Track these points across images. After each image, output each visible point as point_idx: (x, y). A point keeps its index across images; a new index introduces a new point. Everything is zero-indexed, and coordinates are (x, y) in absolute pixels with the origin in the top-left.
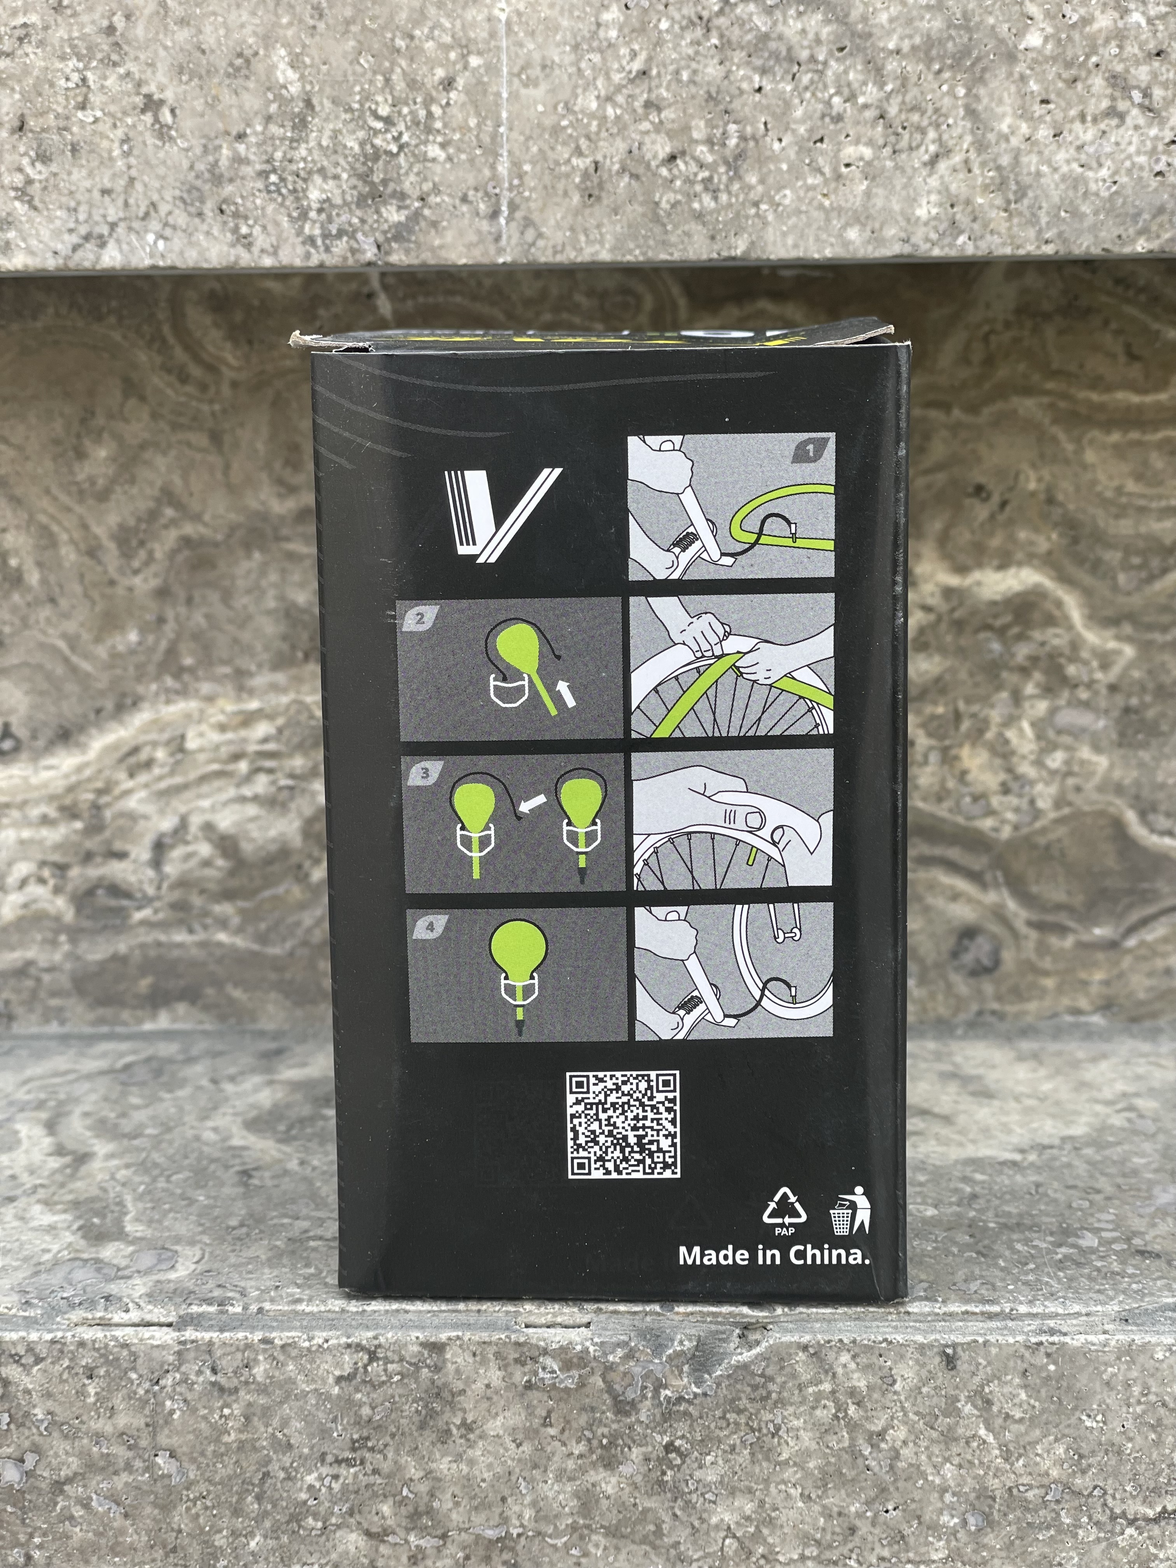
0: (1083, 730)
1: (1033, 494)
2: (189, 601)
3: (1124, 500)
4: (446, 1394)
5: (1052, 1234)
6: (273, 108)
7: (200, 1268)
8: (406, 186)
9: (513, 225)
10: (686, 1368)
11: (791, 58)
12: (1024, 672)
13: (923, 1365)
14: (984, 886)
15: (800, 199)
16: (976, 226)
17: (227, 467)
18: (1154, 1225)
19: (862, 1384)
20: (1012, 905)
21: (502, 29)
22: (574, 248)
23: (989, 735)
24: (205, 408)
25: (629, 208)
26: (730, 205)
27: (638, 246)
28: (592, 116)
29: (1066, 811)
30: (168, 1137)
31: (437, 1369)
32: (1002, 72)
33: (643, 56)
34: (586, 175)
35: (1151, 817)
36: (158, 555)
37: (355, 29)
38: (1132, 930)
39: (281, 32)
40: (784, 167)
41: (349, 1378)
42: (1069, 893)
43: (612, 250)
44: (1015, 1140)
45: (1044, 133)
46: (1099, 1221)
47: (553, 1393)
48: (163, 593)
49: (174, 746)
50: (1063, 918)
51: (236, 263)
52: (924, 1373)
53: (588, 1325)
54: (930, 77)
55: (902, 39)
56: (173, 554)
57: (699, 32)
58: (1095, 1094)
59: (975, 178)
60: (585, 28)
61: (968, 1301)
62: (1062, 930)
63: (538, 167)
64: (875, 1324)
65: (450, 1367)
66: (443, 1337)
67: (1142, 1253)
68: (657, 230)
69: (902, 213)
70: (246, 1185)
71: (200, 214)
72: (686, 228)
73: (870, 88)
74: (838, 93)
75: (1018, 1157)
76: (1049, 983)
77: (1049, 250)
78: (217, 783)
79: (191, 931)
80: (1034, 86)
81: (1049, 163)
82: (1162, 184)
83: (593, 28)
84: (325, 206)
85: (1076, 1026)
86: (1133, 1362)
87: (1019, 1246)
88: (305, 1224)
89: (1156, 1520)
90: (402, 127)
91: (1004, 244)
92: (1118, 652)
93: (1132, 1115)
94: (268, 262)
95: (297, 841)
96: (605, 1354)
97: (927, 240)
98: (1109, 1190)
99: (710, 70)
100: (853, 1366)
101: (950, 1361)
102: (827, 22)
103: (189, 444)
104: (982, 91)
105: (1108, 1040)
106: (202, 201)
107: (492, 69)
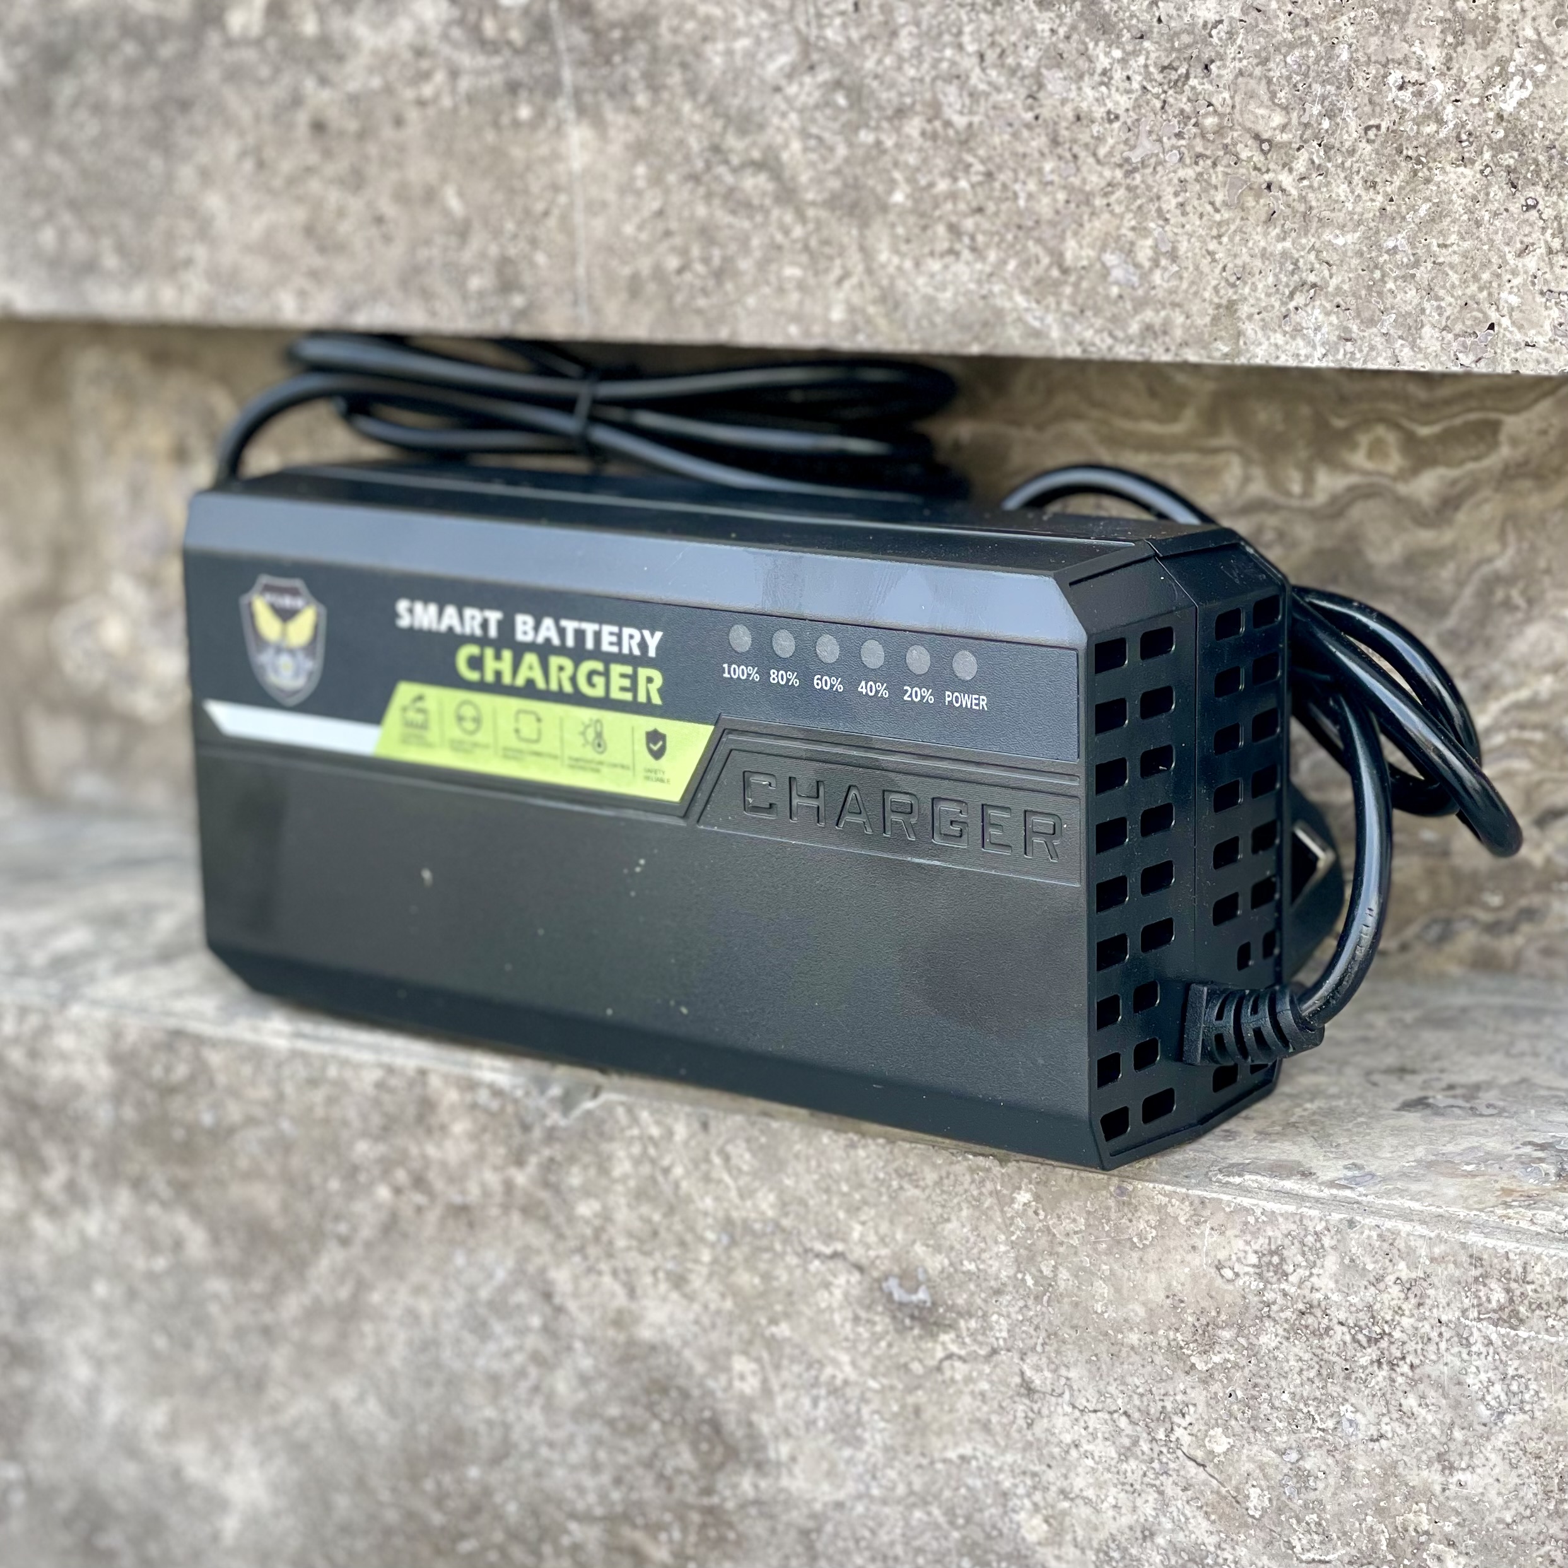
11: (749, 205)
13: (689, 1126)
16: (869, 327)
19: (656, 1133)
25: (656, 303)
32: (880, 219)
33: (660, 200)
40: (749, 280)
43: (648, 333)
45: (908, 264)
52: (690, 1132)
54: (835, 221)
55: (816, 194)
59: (866, 294)
60: (625, 179)
69: (823, 316)
71: (409, 294)
72: (692, 318)
73: (798, 227)
77: (916, 348)
80: (900, 230)
81: (913, 285)
82: (986, 304)
83: (630, 179)
89: (831, 1257)
97: (839, 336)
99: (701, 211)
100: (650, 1120)
102: (770, 180)
104: (868, 233)
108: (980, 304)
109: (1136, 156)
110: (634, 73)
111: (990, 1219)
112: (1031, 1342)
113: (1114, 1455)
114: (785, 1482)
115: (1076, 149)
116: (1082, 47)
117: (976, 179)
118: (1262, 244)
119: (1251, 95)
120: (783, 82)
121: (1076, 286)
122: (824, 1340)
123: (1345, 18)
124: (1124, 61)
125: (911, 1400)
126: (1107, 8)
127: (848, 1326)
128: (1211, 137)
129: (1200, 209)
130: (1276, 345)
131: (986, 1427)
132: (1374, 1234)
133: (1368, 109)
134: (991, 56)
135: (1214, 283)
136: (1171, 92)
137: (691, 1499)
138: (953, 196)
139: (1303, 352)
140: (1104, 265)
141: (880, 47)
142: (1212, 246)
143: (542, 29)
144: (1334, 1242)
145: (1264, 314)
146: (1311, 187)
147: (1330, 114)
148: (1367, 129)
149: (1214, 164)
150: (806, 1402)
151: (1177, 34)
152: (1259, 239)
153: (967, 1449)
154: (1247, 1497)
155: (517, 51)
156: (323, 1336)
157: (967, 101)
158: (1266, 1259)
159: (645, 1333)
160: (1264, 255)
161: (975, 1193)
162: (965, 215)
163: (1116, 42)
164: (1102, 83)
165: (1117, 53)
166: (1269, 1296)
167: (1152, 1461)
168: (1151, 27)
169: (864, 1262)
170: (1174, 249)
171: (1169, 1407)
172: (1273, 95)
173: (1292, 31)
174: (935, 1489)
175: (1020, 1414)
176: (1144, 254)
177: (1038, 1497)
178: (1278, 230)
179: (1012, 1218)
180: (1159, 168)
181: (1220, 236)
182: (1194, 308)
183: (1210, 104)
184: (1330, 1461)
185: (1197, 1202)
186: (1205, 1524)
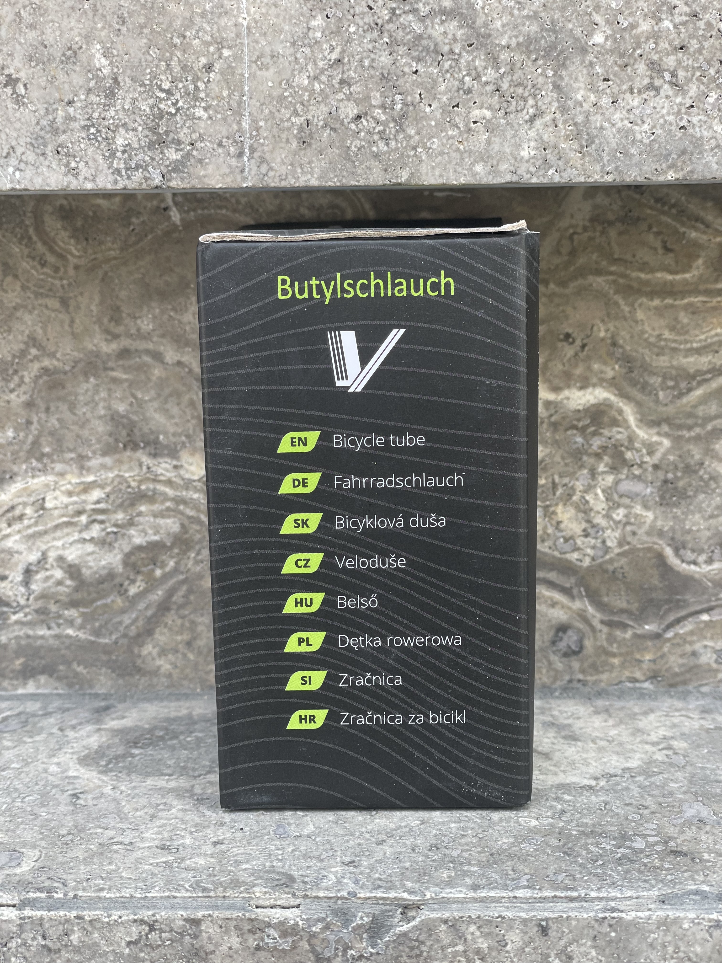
0: (637, 495)
1: (603, 340)
2: (47, 410)
3: (663, 343)
4: (202, 954)
5: (614, 839)
7: (38, 865)
8: (182, 135)
9: (253, 161)
10: (365, 936)
11: (437, 52)
12: (598, 456)
13: (526, 933)
14: (572, 598)
15: (443, 144)
16: (560, 163)
18: (683, 832)
19: (484, 946)
20: (590, 610)
22: (294, 177)
23: (575, 498)
24: (57, 282)
25: (330, 151)
26: (397, 149)
27: (336, 176)
28: (305, 89)
29: (627, 547)
30: (25, 769)
31: (195, 936)
32: (577, 60)
33: (338, 49)
34: (301, 129)
35: (682, 552)
36: (27, 380)
37: (145, 31)
38: (669, 626)
39: (97, 33)
40: (433, 123)
41: (136, 943)
42: (628, 602)
43: (318, 179)
44: (591, 770)
45: (605, 101)
46: (646, 829)
47: (275, 953)
49: (37, 505)
50: (624, 618)
51: (68, 186)
52: (526, 938)
53: (298, 906)
54: (530, 63)
55: (510, 38)
56: (36, 379)
57: (376, 34)
58: (645, 737)
59: (559, 131)
60: (300, 31)
61: (556, 889)
62: (624, 626)
63: (269, 123)
64: (493, 905)
65: (205, 935)
67: (674, 852)
68: (349, 165)
69: (511, 154)
70: (75, 804)
71: (43, 154)
72: (368, 164)
73: (490, 71)
74: (468, 74)
75: (593, 783)
76: (616, 661)
77: (609, 178)
78: (66, 530)
79: (49, 628)
80: (599, 69)
81: (609, 120)
82: (685, 134)
83: (305, 31)
84: (127, 149)
85: (634, 689)
86: (668, 930)
87: (592, 848)
88: (111, 833)
90: (178, 96)
91: (579, 175)
92: (660, 444)
93: (670, 752)
94: (89, 186)
95: (120, 569)
96: (310, 927)
97: (528, 172)
98: (654, 807)
99: (383, 59)
100: (478, 934)
101: (544, 930)
102: (461, 27)
103: (47, 307)
104: (564, 73)
105: (655, 699)
106: (45, 146)
107: (238, 58)
108: (679, 134)
138: (656, 36)
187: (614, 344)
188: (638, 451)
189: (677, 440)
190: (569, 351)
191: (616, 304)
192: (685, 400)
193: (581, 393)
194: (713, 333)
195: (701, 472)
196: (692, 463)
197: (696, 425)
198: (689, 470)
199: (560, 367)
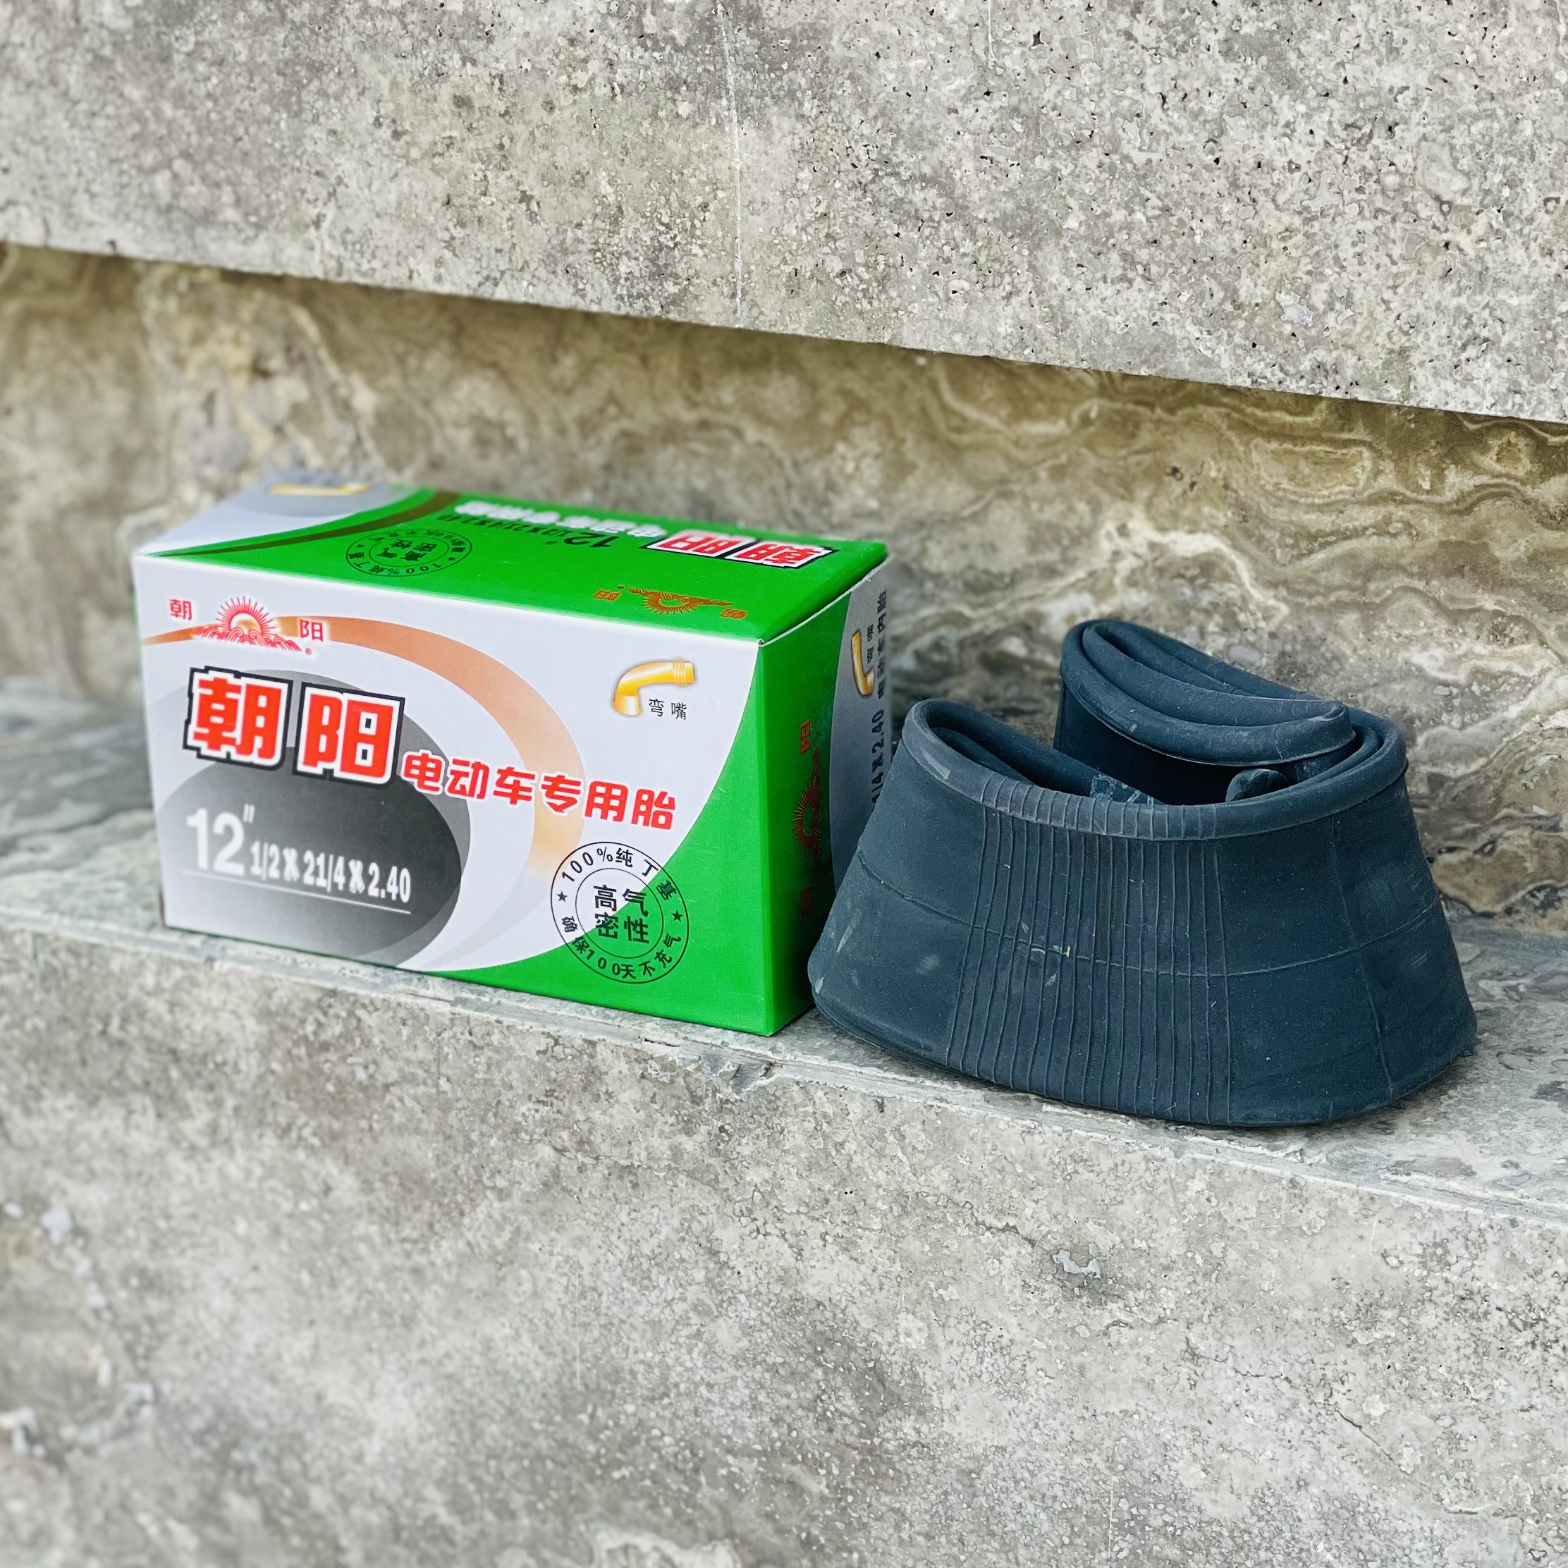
1: (1214, 480)
2: (626, 475)
3: (1280, 494)
4: (597, 1073)
6: (598, 209)
8: (679, 271)
9: (744, 304)
10: (731, 1082)
11: (917, 217)
12: (1208, 613)
13: (865, 1106)
15: (923, 310)
16: (1036, 344)
17: (651, 382)
19: (830, 1111)
21: (737, 176)
25: (816, 302)
26: (880, 309)
28: (793, 239)
32: (1052, 242)
33: (824, 204)
34: (789, 275)
36: (605, 439)
37: (647, 164)
39: (603, 161)
40: (914, 288)
41: (544, 1052)
43: (806, 328)
45: (1079, 287)
47: (656, 1084)
48: (608, 468)
52: (866, 1111)
53: (677, 1045)
54: (1006, 240)
55: (988, 212)
56: (615, 440)
57: (860, 192)
59: (1035, 312)
60: (789, 180)
63: (760, 268)
64: (842, 1076)
65: (599, 1057)
66: (595, 1038)
68: (834, 319)
69: (989, 328)
71: (554, 272)
72: (852, 320)
73: (968, 243)
74: (947, 244)
77: (1084, 365)
80: (1072, 254)
81: (1083, 307)
82: (1157, 331)
83: (794, 182)
84: (630, 276)
89: (1003, 1230)
90: (676, 231)
92: (1277, 609)
96: (685, 1066)
97: (1005, 348)
99: (866, 218)
100: (825, 1099)
102: (940, 195)
103: (626, 363)
104: (1039, 254)
106: (556, 265)
107: (731, 201)
108: (1152, 330)
109: (1315, 207)
110: (803, 82)
111: (1162, 1204)
112: (1196, 1314)
113: (1275, 1416)
114: (947, 1427)
115: (1255, 194)
116: (1265, 99)
117: (1151, 213)
118: (1437, 298)
119: (1433, 159)
120: (959, 105)
121: (1250, 320)
122: (991, 1302)
123: (1530, 96)
124: (1308, 116)
125: (1076, 1360)
126: (1293, 64)
127: (1017, 1292)
128: (1391, 194)
129: (1377, 261)
130: (1447, 394)
131: (1150, 1386)
132: (1536, 1233)
133: (1549, 182)
134: (1173, 99)
135: (1388, 329)
136: (1354, 149)
137: (850, 1439)
138: (1129, 227)
139: (1472, 400)
140: (1278, 304)
141: (1060, 79)
142: (1388, 295)
143: (706, 29)
144: (1496, 1239)
145: (1435, 363)
146: (1488, 249)
147: (1511, 184)
148: (1547, 200)
149: (1394, 220)
150: (972, 1357)
151: (1363, 96)
152: (1436, 292)
153: (1132, 1408)
154: (1400, 1455)
155: (678, 49)
156: (478, 1279)
157: (1147, 138)
158: (1430, 1250)
159: (810, 1290)
160: (1438, 307)
161: (1150, 1180)
162: (1140, 247)
163: (1301, 97)
164: (1285, 135)
165: (1302, 108)
166: (1430, 1283)
167: (1310, 1421)
168: (1337, 87)
169: (1035, 1236)
170: (1349, 295)
171: (1330, 1376)
172: (1455, 161)
173: (1478, 103)
174: (1096, 1439)
175: (1184, 1377)
176: (1319, 296)
177: (1197, 1449)
178: (1454, 286)
179: (1185, 1204)
180: (1338, 219)
181: (1395, 287)
182: (1367, 350)
183: (1392, 164)
184: (1482, 1426)
185: (1366, 1198)
186: (1358, 1477)
187: (1226, 487)
188: (1253, 614)
189: (1297, 608)
190: (1177, 488)
191: (1229, 441)
192: (1305, 562)
193: (1190, 537)
194: (1337, 489)
195: (1323, 649)
196: (1313, 636)
197: (1318, 593)
198: (1310, 645)
199: (1167, 505)
